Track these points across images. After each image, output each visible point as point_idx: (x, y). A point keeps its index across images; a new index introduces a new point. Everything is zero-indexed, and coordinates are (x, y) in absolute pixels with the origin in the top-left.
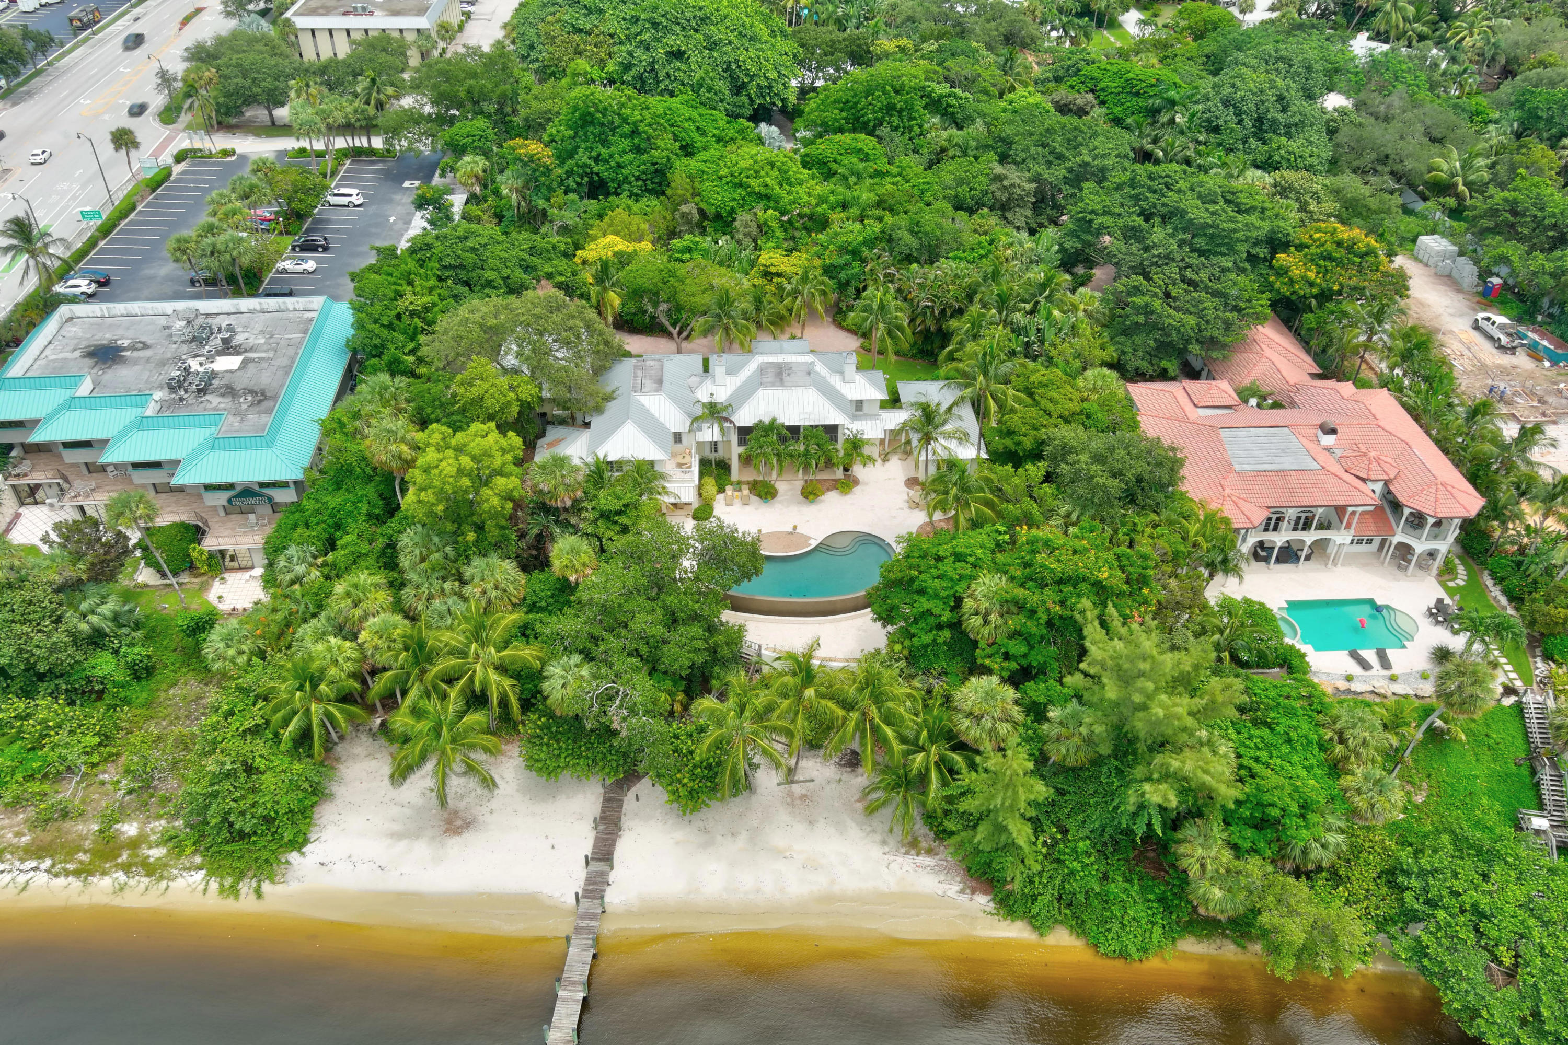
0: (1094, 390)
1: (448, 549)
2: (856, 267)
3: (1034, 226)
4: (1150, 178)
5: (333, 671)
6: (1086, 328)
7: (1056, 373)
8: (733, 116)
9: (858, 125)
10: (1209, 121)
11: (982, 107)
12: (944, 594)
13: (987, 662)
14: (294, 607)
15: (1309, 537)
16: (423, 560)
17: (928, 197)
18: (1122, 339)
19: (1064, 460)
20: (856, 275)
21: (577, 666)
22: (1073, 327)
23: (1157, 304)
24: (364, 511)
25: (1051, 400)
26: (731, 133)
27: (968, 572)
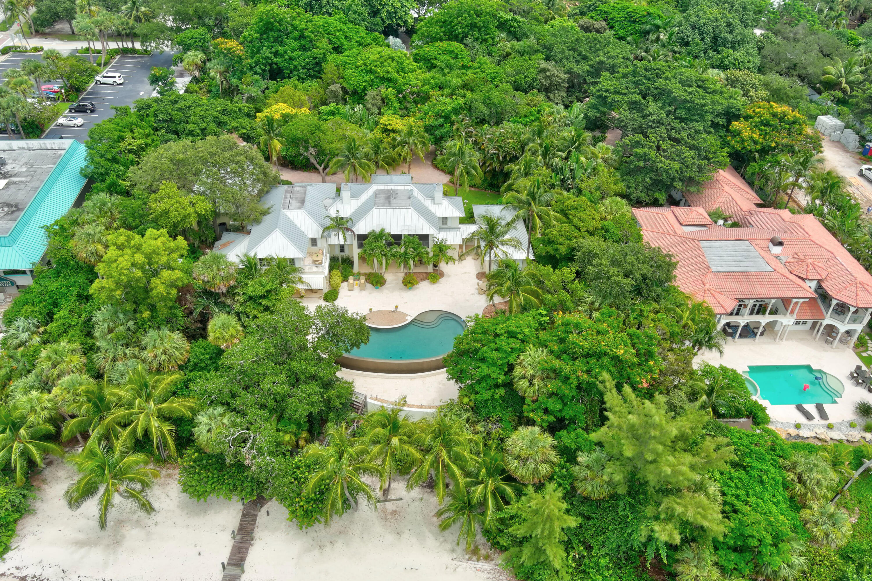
0: (611, 213)
1: (130, 323)
2: (447, 127)
3: (567, 103)
4: (646, 70)
5: (32, 418)
6: (603, 169)
7: (583, 200)
8: (369, 30)
9: (452, 36)
10: (682, 38)
11: (535, 28)
12: (500, 362)
13: (532, 415)
14: (15, 364)
15: (764, 320)
16: (110, 331)
17: (496, 81)
18: (628, 177)
19: (590, 262)
20: (447, 132)
21: (221, 415)
22: (594, 169)
23: (652, 153)
24: (75, 293)
25: (580, 219)
26: (368, 40)
27: (518, 346)
